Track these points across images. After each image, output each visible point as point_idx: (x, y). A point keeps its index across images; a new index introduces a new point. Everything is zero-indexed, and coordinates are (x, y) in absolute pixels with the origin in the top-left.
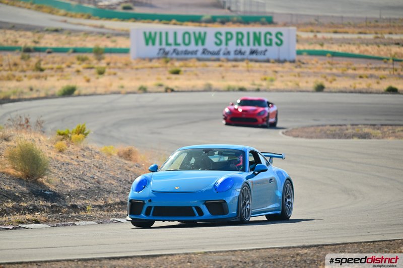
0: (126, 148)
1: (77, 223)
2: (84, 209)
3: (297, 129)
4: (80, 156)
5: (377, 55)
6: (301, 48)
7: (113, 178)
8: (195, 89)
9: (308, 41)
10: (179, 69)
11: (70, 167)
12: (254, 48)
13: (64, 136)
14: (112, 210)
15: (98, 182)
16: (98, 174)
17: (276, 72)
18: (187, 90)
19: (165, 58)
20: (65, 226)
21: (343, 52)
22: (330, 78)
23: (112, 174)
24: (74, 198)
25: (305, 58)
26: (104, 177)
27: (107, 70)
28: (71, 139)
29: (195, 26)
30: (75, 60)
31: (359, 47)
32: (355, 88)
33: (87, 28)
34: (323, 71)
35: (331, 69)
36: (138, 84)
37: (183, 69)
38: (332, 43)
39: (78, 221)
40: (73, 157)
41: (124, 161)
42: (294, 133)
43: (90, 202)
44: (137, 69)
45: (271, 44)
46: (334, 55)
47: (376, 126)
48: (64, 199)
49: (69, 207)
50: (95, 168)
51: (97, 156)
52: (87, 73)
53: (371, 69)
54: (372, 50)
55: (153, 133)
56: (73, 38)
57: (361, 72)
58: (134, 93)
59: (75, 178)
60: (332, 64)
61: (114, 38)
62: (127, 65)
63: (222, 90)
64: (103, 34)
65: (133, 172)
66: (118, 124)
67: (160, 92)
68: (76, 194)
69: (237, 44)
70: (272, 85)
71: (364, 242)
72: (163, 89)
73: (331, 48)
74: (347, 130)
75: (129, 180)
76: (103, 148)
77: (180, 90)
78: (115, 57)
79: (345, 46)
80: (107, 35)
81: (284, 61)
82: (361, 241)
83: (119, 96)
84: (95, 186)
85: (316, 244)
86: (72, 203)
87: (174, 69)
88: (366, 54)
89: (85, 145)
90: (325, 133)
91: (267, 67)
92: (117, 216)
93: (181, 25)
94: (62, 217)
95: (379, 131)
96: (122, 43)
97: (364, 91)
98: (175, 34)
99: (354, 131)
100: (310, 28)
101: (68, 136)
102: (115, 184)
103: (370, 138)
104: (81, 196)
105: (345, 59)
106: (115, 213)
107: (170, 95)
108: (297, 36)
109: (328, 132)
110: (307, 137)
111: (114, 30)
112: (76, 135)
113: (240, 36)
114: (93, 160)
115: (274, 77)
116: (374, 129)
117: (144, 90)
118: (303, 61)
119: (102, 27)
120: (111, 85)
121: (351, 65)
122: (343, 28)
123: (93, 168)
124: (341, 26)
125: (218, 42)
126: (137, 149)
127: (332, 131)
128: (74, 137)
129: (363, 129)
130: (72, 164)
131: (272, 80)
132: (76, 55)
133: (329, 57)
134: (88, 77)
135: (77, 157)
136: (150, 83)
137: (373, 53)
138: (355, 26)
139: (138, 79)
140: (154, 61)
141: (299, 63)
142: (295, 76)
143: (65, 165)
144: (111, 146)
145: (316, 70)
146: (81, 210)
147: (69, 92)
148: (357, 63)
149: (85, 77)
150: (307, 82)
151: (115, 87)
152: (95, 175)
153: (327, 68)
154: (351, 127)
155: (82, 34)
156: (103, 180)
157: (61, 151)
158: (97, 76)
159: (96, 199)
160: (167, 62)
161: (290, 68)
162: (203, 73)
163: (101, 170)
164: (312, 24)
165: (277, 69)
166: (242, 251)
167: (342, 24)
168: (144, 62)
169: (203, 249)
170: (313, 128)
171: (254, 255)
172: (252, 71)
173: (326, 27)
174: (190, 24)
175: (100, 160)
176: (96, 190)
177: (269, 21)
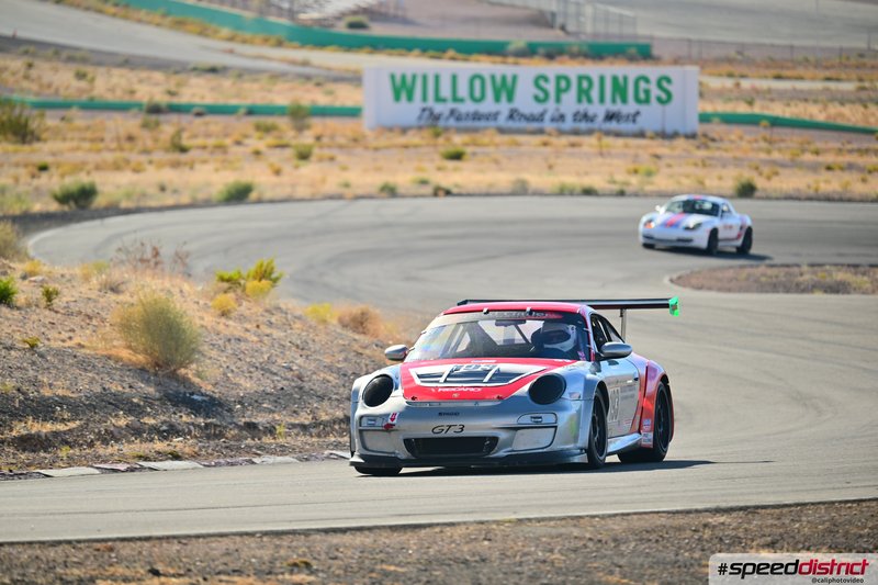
0: (356, 309)
1: (256, 460)
2: (271, 431)
3: (699, 272)
4: (264, 323)
5: (862, 125)
6: (709, 108)
7: (330, 368)
8: (493, 190)
9: (721, 94)
10: (460, 149)
11: (243, 346)
12: (614, 108)
13: (231, 283)
14: (327, 434)
15: (300, 378)
16: (300, 361)
17: (657, 157)
18: (477, 191)
19: (434, 126)
20: (232, 464)
21: (794, 117)
22: (766, 170)
23: (327, 361)
24: (250, 408)
25: (716, 129)
26: (312, 366)
27: (316, 151)
28: (244, 290)
29: (494, 63)
30: (251, 130)
31: (825, 108)
32: (817, 190)
33: (274, 66)
34: (752, 155)
35: (769, 152)
36: (379, 180)
37: (469, 150)
38: (772, 100)
39: (259, 455)
40: (249, 326)
41: (351, 334)
42: (694, 281)
43: (283, 418)
44: (376, 149)
45: (647, 101)
46: (776, 122)
47: (860, 269)
48: (230, 410)
49: (241, 428)
50: (294, 349)
51: (298, 325)
52: (276, 157)
53: (850, 151)
54: (852, 115)
55: (409, 279)
56: (247, 85)
57: (830, 158)
58: (370, 197)
59: (252, 369)
60: (770, 142)
61: (330, 86)
62: (355, 140)
63: (548, 191)
64: (308, 78)
65: (369, 357)
66: (340, 261)
67: (423, 196)
68: (254, 401)
69: (579, 101)
70: (652, 183)
72: (428, 190)
73: (768, 108)
74: (802, 274)
76: (310, 309)
77: (464, 191)
78: (332, 123)
79: (796, 105)
80: (315, 81)
81: (674, 135)
83: (341, 203)
84: (293, 384)
86: (247, 420)
87: (451, 149)
88: (840, 122)
89: (273, 302)
90: (757, 281)
91: (639, 147)
92: (338, 446)
93: (466, 60)
94: (227, 447)
95: (865, 278)
96: (346, 96)
97: (836, 196)
98: (454, 78)
99: (815, 278)
100: (727, 68)
101: (240, 284)
102: (334, 382)
103: (848, 293)
104: (265, 405)
105: (797, 131)
106: (333, 439)
107: (443, 201)
108: (701, 84)
109: (763, 279)
110: (720, 290)
111: (329, 69)
112: (256, 283)
113: (585, 84)
114: (289, 331)
115: (653, 168)
116: (856, 274)
117: (390, 191)
118: (712, 135)
119: (305, 64)
120: (324, 181)
121: (809, 143)
122: (794, 68)
123: (290, 349)
124: (790, 65)
125: (541, 95)
126: (378, 311)
127: (771, 277)
129: (834, 274)
130: (246, 341)
131: (649, 174)
132: (254, 119)
133: (765, 127)
134: (277, 165)
135: (258, 326)
136: (403, 178)
137: (853, 119)
138: (817, 65)
139: (378, 170)
140: (411, 133)
141: (703, 140)
142: (696, 165)
143: (233, 341)
144: (327, 305)
145: (738, 154)
146: (265, 433)
147: (239, 195)
148: (820, 140)
149: (271, 165)
150: (720, 178)
151: (331, 186)
152: (292, 362)
153: (760, 150)
154: (810, 269)
155: (265, 76)
156: (309, 373)
157: (224, 314)
158: (296, 162)
159: (295, 412)
160: (437, 135)
161: (685, 150)
162: (510, 158)
163: (304, 352)
164: (730, 61)
165: (660, 151)
166: (593, 517)
167: (792, 61)
168: (390, 135)
169: (515, 513)
170: (731, 271)
171: (618, 527)
172: (609, 154)
173: (758, 66)
174: (483, 58)
175: (304, 334)
176: (296, 393)
177: (644, 54)
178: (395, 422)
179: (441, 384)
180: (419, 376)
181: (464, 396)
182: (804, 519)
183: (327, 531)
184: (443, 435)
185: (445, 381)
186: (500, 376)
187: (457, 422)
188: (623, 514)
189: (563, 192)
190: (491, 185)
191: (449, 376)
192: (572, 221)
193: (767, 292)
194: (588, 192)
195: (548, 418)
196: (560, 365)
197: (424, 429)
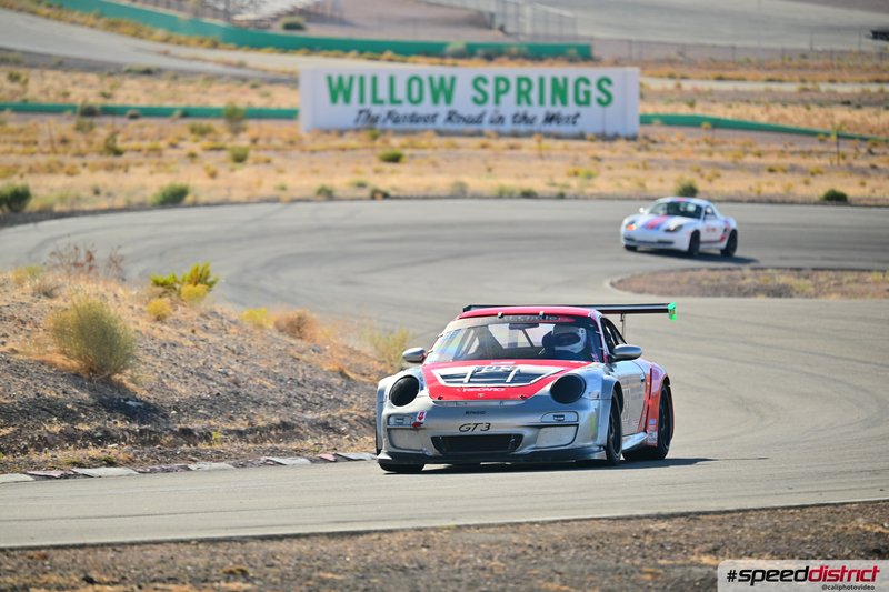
0: (293, 313)
1: (192, 466)
2: (207, 437)
3: (640, 276)
4: (199, 328)
5: (804, 126)
6: (650, 110)
7: (266, 374)
8: (431, 193)
9: (662, 96)
10: (398, 151)
11: (178, 351)
13: (166, 287)
14: (264, 441)
15: (236, 383)
16: (236, 366)
17: (598, 159)
18: (415, 194)
20: (168, 471)
21: (736, 119)
22: (708, 172)
23: (264, 366)
24: (186, 414)
25: (657, 131)
26: (249, 371)
27: (252, 154)
28: (179, 294)
29: (432, 64)
30: (186, 133)
31: (768, 109)
32: (759, 192)
33: (210, 67)
34: (693, 157)
35: (710, 154)
36: (316, 182)
37: (407, 152)
38: (714, 102)
39: (195, 461)
40: (184, 331)
41: (287, 339)
42: (634, 285)
43: (219, 424)
44: (313, 152)
46: (717, 124)
47: (803, 272)
48: (165, 416)
49: (176, 434)
50: (230, 354)
51: (234, 330)
52: (212, 160)
53: (793, 153)
54: (795, 116)
55: (346, 283)
56: (182, 87)
57: (772, 160)
58: (307, 200)
59: (187, 375)
60: (712, 144)
61: (266, 88)
62: (292, 143)
63: (486, 195)
64: (244, 80)
65: (307, 362)
66: (276, 265)
67: (360, 199)
68: (189, 407)
70: (589, 186)
71: (783, 508)
72: (366, 193)
73: (710, 110)
74: (744, 278)
75: (300, 379)
76: (246, 313)
77: (401, 194)
78: (268, 125)
79: (738, 107)
80: (251, 83)
81: (615, 137)
82: (776, 505)
83: (278, 206)
84: (229, 390)
85: (683, 510)
86: (183, 425)
87: (389, 152)
88: (782, 123)
89: (209, 307)
90: (699, 285)
91: (579, 149)
92: (274, 452)
93: (404, 61)
94: (162, 454)
95: (808, 282)
96: (282, 98)
97: (779, 199)
99: (757, 282)
100: (668, 69)
101: (175, 288)
102: (271, 387)
103: (791, 296)
104: (200, 411)
105: (739, 133)
106: (269, 445)
107: (380, 204)
108: (641, 85)
109: (705, 283)
110: (661, 294)
111: (265, 71)
112: (191, 287)
114: (225, 336)
115: (593, 170)
116: (799, 277)
117: (327, 194)
118: (653, 137)
119: (241, 65)
120: (260, 184)
121: (751, 145)
122: (735, 69)
123: (225, 354)
124: (732, 65)
126: (314, 316)
127: (712, 280)
128: (187, 289)
129: (777, 278)
130: (182, 346)
131: (589, 176)
132: (189, 122)
133: (706, 129)
134: (213, 168)
135: (193, 331)
136: (340, 181)
137: (796, 121)
138: (759, 66)
139: (316, 172)
140: (348, 135)
141: (644, 142)
142: (637, 167)
143: (168, 347)
144: (263, 309)
145: (679, 156)
146: (200, 439)
147: (175, 198)
148: (762, 142)
149: (207, 168)
150: (661, 181)
151: (267, 189)
152: (228, 367)
153: (702, 152)
154: (753, 273)
155: (200, 78)
156: (246, 379)
157: (160, 319)
158: (232, 165)
159: (231, 418)
160: (375, 137)
161: (626, 152)
162: (448, 161)
163: (241, 357)
164: (671, 62)
165: (600, 153)
166: (533, 523)
167: (734, 62)
168: (326, 136)
169: (454, 519)
170: (672, 275)
171: (557, 533)
172: (549, 157)
173: (700, 67)
174: (421, 59)
175: (240, 338)
176: (232, 398)
177: (585, 55)
178: (423, 420)
179: (465, 384)
180: (444, 377)
181: (489, 396)
182: (746, 525)
183: (263, 538)
184: (469, 433)
185: (469, 382)
186: (521, 377)
187: (483, 420)
188: (563, 521)
189: (502, 195)
190: (429, 188)
191: (472, 376)
192: (511, 224)
193: (708, 296)
194: (528, 195)
195: (570, 417)
196: (577, 366)
197: (451, 427)
